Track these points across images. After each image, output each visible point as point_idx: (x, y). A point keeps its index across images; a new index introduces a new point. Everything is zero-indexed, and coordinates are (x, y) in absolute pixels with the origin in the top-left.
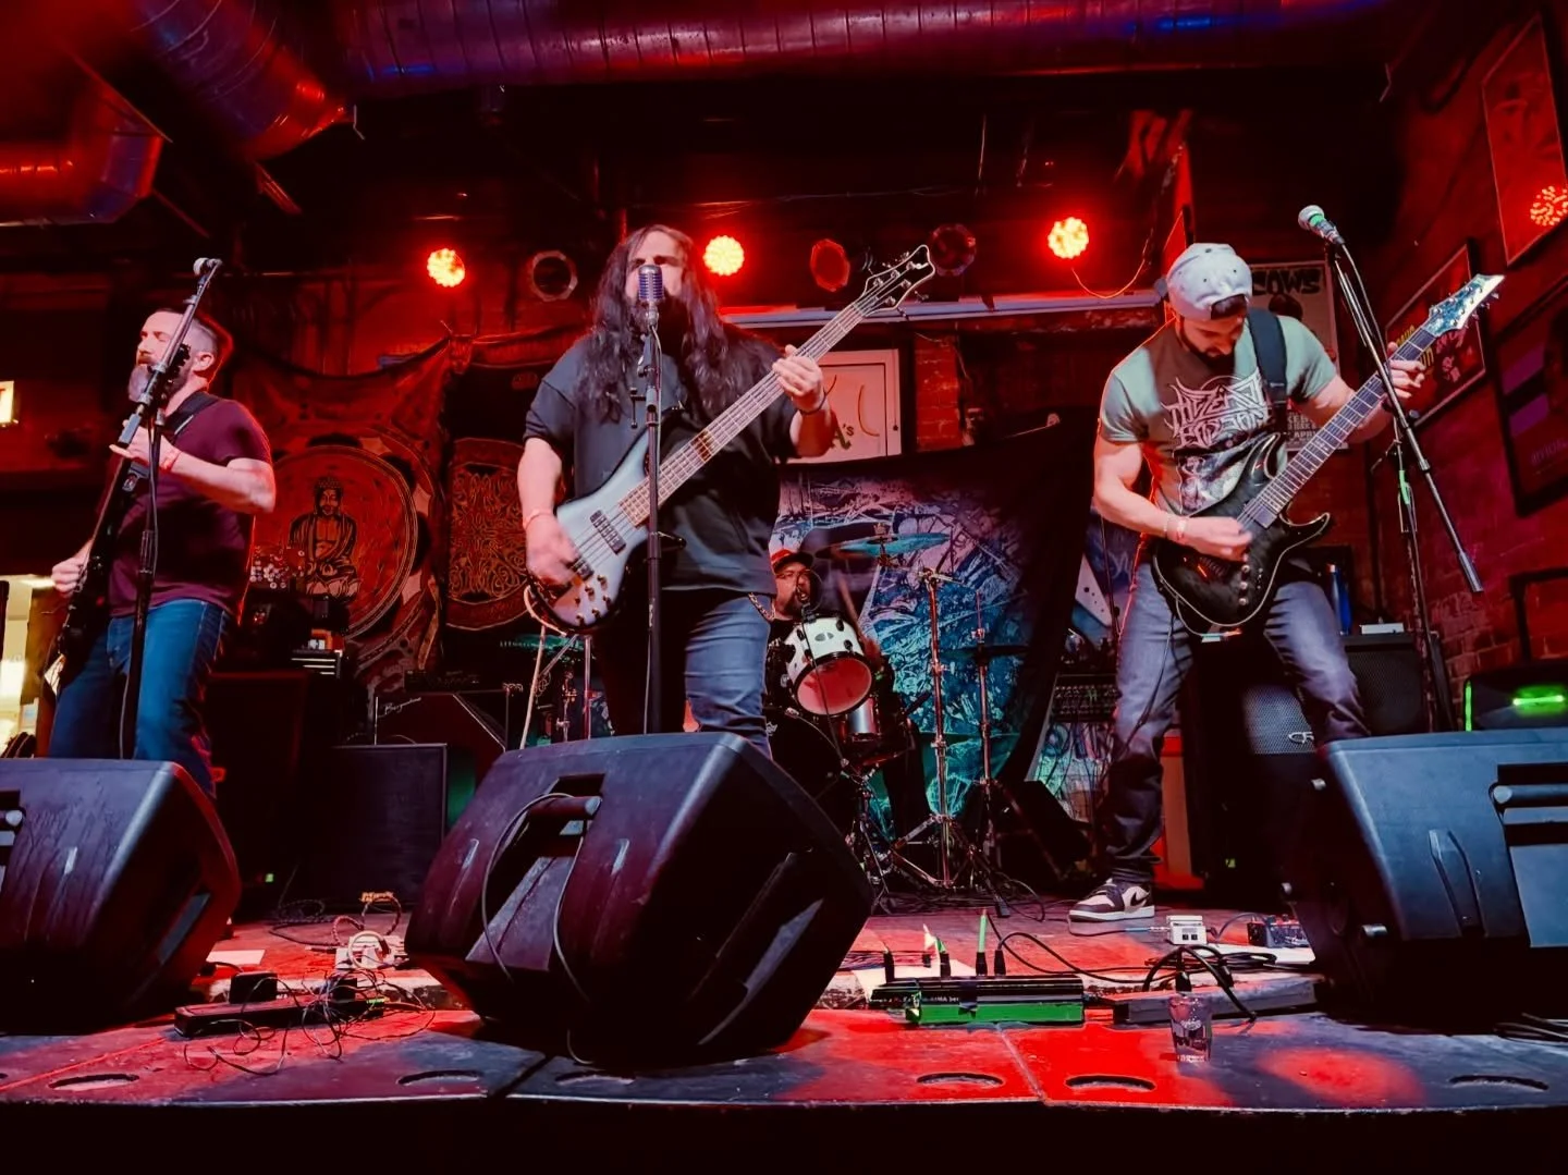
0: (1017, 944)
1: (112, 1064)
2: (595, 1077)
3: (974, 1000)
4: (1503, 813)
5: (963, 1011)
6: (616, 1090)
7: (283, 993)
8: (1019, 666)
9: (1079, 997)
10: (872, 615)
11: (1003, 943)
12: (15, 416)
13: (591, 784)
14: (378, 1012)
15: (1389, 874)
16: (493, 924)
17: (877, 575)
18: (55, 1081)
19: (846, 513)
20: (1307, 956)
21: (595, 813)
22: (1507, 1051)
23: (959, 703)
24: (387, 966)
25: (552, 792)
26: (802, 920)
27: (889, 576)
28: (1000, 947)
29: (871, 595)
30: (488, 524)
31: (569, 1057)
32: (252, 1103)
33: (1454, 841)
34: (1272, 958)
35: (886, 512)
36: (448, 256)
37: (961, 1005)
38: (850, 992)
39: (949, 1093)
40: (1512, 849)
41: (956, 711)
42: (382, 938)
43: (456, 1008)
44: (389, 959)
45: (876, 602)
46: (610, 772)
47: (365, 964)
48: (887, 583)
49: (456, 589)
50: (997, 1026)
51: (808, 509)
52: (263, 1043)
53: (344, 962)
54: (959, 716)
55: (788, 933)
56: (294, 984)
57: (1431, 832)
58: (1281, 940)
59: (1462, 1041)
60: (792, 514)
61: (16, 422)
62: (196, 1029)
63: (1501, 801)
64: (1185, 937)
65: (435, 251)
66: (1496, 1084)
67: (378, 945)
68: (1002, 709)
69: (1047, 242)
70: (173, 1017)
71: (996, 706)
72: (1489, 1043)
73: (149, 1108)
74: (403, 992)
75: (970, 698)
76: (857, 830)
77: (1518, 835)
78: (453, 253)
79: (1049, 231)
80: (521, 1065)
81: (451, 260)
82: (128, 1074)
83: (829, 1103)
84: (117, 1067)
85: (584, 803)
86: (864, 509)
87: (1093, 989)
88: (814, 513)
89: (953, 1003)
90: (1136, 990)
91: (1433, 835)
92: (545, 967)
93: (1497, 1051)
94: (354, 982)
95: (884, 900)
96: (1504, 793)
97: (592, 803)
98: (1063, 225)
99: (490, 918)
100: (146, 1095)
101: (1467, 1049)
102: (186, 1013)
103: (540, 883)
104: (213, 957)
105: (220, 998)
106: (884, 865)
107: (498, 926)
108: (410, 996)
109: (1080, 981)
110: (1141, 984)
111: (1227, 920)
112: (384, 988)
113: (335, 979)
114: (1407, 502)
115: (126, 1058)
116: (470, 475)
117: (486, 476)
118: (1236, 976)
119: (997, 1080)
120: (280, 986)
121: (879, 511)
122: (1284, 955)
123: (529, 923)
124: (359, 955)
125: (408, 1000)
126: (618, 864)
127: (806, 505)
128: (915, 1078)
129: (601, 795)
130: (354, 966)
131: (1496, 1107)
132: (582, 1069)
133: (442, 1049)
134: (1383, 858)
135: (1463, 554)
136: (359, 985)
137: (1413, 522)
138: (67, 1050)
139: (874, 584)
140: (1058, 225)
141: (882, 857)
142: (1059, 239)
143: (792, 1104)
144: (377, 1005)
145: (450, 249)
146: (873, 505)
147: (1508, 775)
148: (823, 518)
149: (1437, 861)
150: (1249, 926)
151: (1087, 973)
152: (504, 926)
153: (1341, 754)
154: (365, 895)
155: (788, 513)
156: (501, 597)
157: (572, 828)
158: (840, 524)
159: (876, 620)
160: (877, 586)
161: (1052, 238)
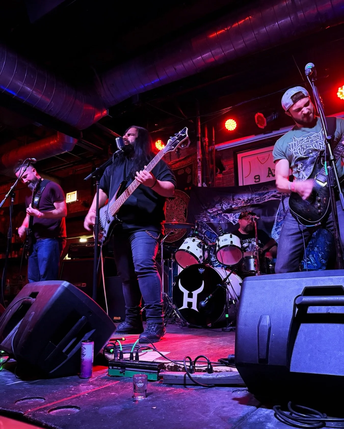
8: (330, 244)
10: (276, 230)
12: (77, 199)
17: (276, 216)
19: (265, 197)
23: (309, 258)
27: (280, 216)
29: (275, 223)
30: (173, 213)
35: (279, 195)
36: (160, 142)
41: (308, 261)
45: (277, 225)
48: (280, 219)
49: (167, 232)
51: (253, 197)
54: (309, 262)
60: (248, 200)
61: (78, 200)
65: (156, 141)
68: (325, 260)
69: (337, 95)
71: (322, 259)
75: (313, 256)
78: (161, 141)
79: (337, 91)
81: (160, 143)
86: (271, 195)
88: (255, 198)
98: (342, 88)
116: (169, 200)
117: (173, 200)
121: (276, 195)
127: (253, 196)
139: (276, 219)
140: (340, 89)
142: (341, 93)
145: (160, 140)
146: (274, 193)
148: (258, 200)
155: (247, 199)
156: (177, 233)
158: (264, 201)
159: (278, 231)
160: (277, 220)
161: (338, 94)
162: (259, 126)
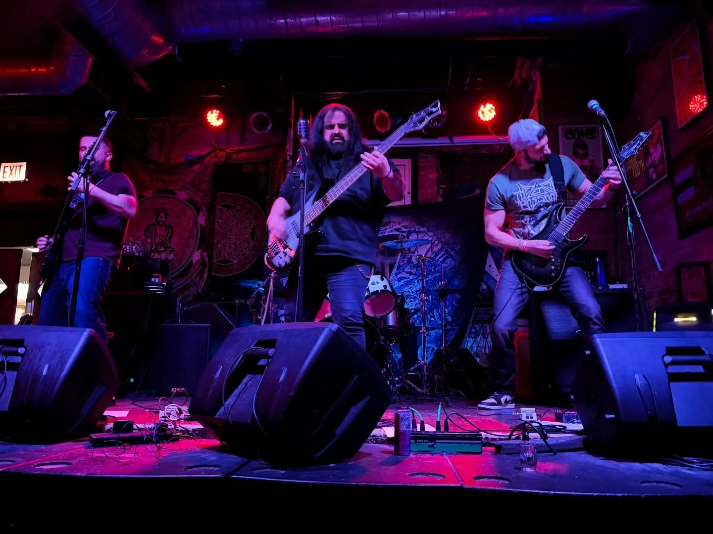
0: (454, 418)
1: (61, 457)
2: (269, 470)
3: (435, 442)
4: (667, 367)
5: (430, 446)
6: (279, 476)
7: (136, 430)
8: (459, 299)
9: (481, 442)
10: (396, 275)
11: (448, 417)
12: (27, 177)
13: (271, 343)
14: (177, 439)
15: (617, 392)
16: (227, 403)
17: (399, 257)
18: (36, 464)
19: (386, 229)
20: (580, 427)
21: (273, 356)
22: (665, 471)
23: (433, 314)
24: (181, 419)
25: (254, 346)
26: (360, 405)
27: (404, 258)
28: (446, 419)
29: (396, 266)
30: (231, 230)
31: (259, 461)
32: (121, 476)
33: (646, 379)
34: (565, 428)
35: (404, 229)
36: (216, 113)
37: (429, 444)
38: (381, 436)
39: (422, 481)
40: (671, 383)
41: (431, 317)
42: (179, 407)
43: (210, 438)
44: (182, 416)
45: (398, 269)
46: (279, 338)
47: (171, 418)
48: (403, 261)
49: (216, 258)
50: (445, 453)
52: (126, 451)
53: (162, 417)
54: (432, 319)
55: (354, 411)
56: (141, 426)
57: (636, 375)
58: (569, 420)
59: (646, 465)
61: (27, 180)
62: (98, 444)
63: (667, 362)
64: (527, 418)
65: (210, 111)
66: (660, 485)
67: (177, 410)
68: (451, 317)
69: (477, 114)
70: (88, 438)
71: (449, 315)
72: (658, 467)
73: (77, 477)
74: (187, 430)
75: (438, 312)
76: (386, 367)
77: (674, 377)
78: (218, 111)
79: (479, 109)
80: (238, 463)
81: (217, 115)
82: (68, 462)
83: (370, 484)
84: (63, 459)
85: (268, 351)
86: (394, 228)
87: (487, 438)
89: (425, 442)
90: (505, 439)
91: (637, 377)
92: (249, 422)
93: (661, 470)
94: (167, 426)
95: (398, 398)
96: (668, 359)
97: (271, 351)
98: (485, 106)
99: (226, 400)
100: (75, 471)
101: (648, 469)
102: (94, 437)
103: (248, 385)
104: (106, 413)
105: (109, 431)
106: (398, 383)
107: (229, 403)
108: (190, 433)
109: (481, 435)
110: (507, 437)
111: (546, 411)
112: (180, 429)
113: (159, 424)
114: (631, 231)
115: (68, 455)
116: (223, 208)
117: (230, 209)
118: (549, 435)
119: (443, 476)
120: (135, 426)
121: (401, 229)
122: (570, 426)
123: (242, 402)
124: (169, 414)
125: (190, 434)
126: (282, 378)
128: (407, 474)
129: (276, 348)
130: (167, 419)
131: (659, 495)
132: (263, 466)
133: (204, 455)
134: (615, 385)
135: (654, 255)
136: (169, 427)
137: (633, 240)
138: (42, 451)
140: (482, 106)
141: (397, 379)
142: (483, 113)
143: (354, 483)
144: (176, 436)
146: (398, 226)
147: (670, 351)
149: (638, 387)
150: (556, 413)
151: (484, 432)
152: (232, 403)
153: (598, 340)
154: (173, 389)
156: (235, 262)
157: (262, 362)
158: (383, 234)
159: (398, 277)
160: (399, 262)
161: (480, 112)
162: (378, 128)
